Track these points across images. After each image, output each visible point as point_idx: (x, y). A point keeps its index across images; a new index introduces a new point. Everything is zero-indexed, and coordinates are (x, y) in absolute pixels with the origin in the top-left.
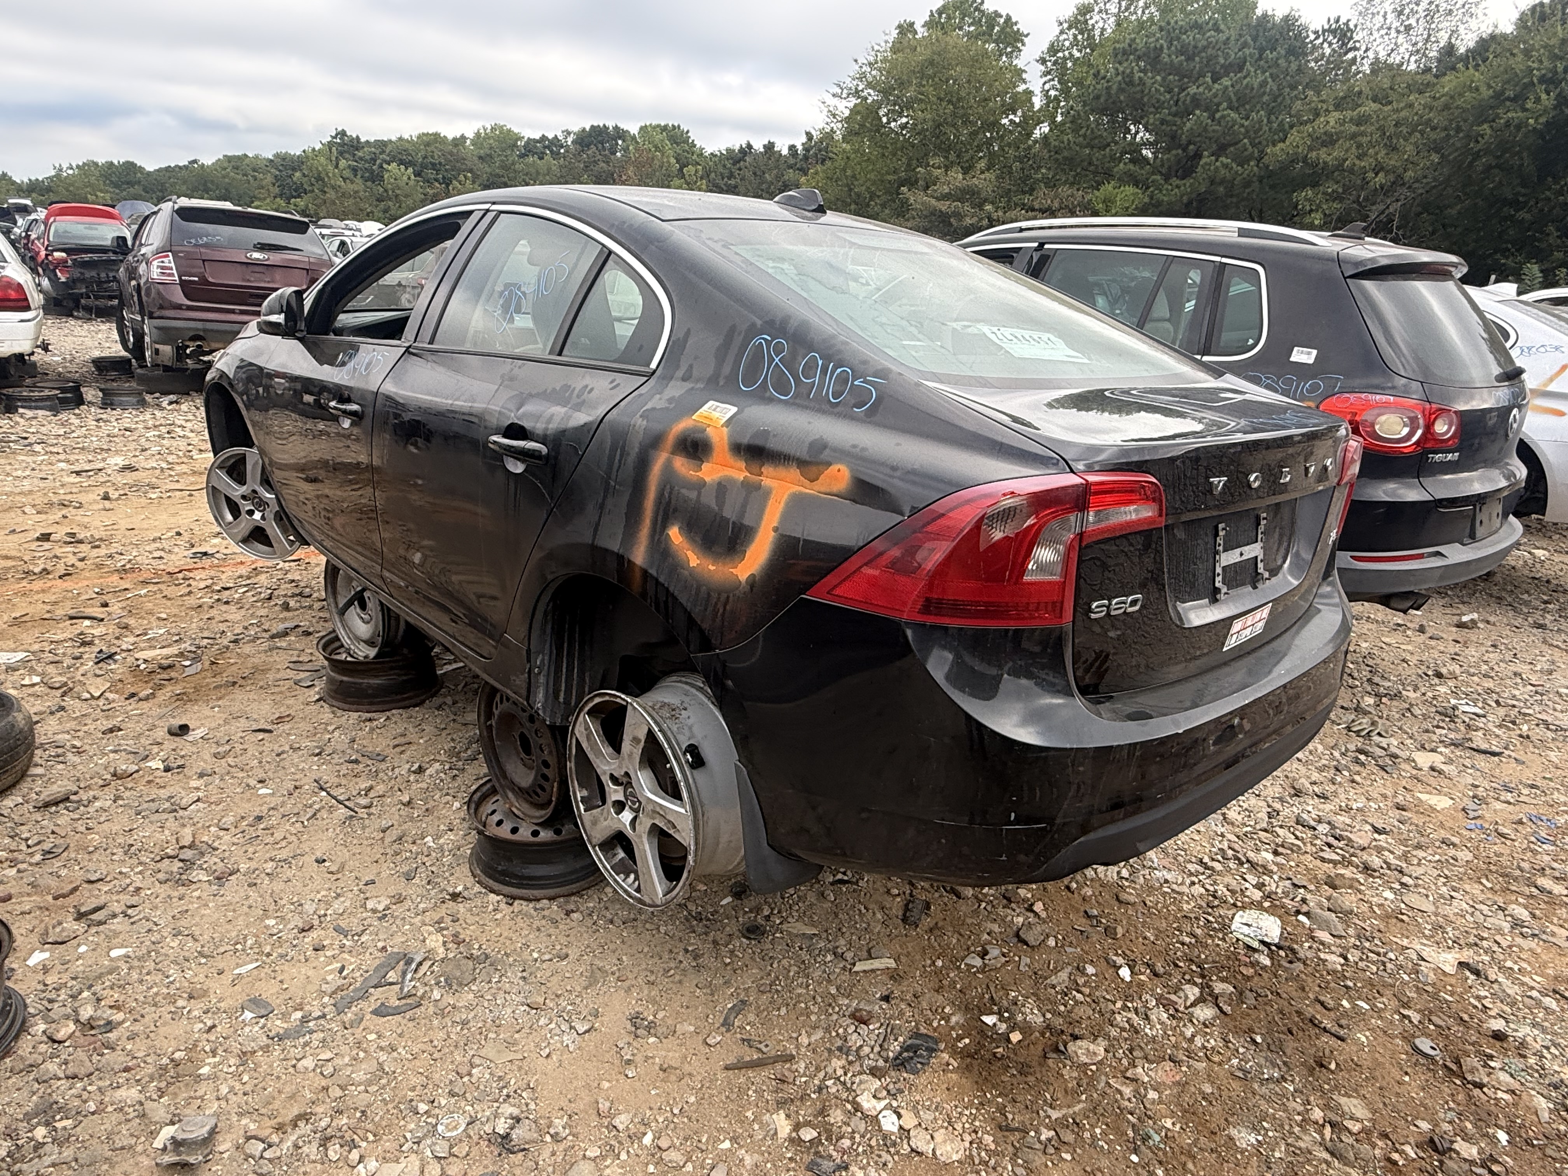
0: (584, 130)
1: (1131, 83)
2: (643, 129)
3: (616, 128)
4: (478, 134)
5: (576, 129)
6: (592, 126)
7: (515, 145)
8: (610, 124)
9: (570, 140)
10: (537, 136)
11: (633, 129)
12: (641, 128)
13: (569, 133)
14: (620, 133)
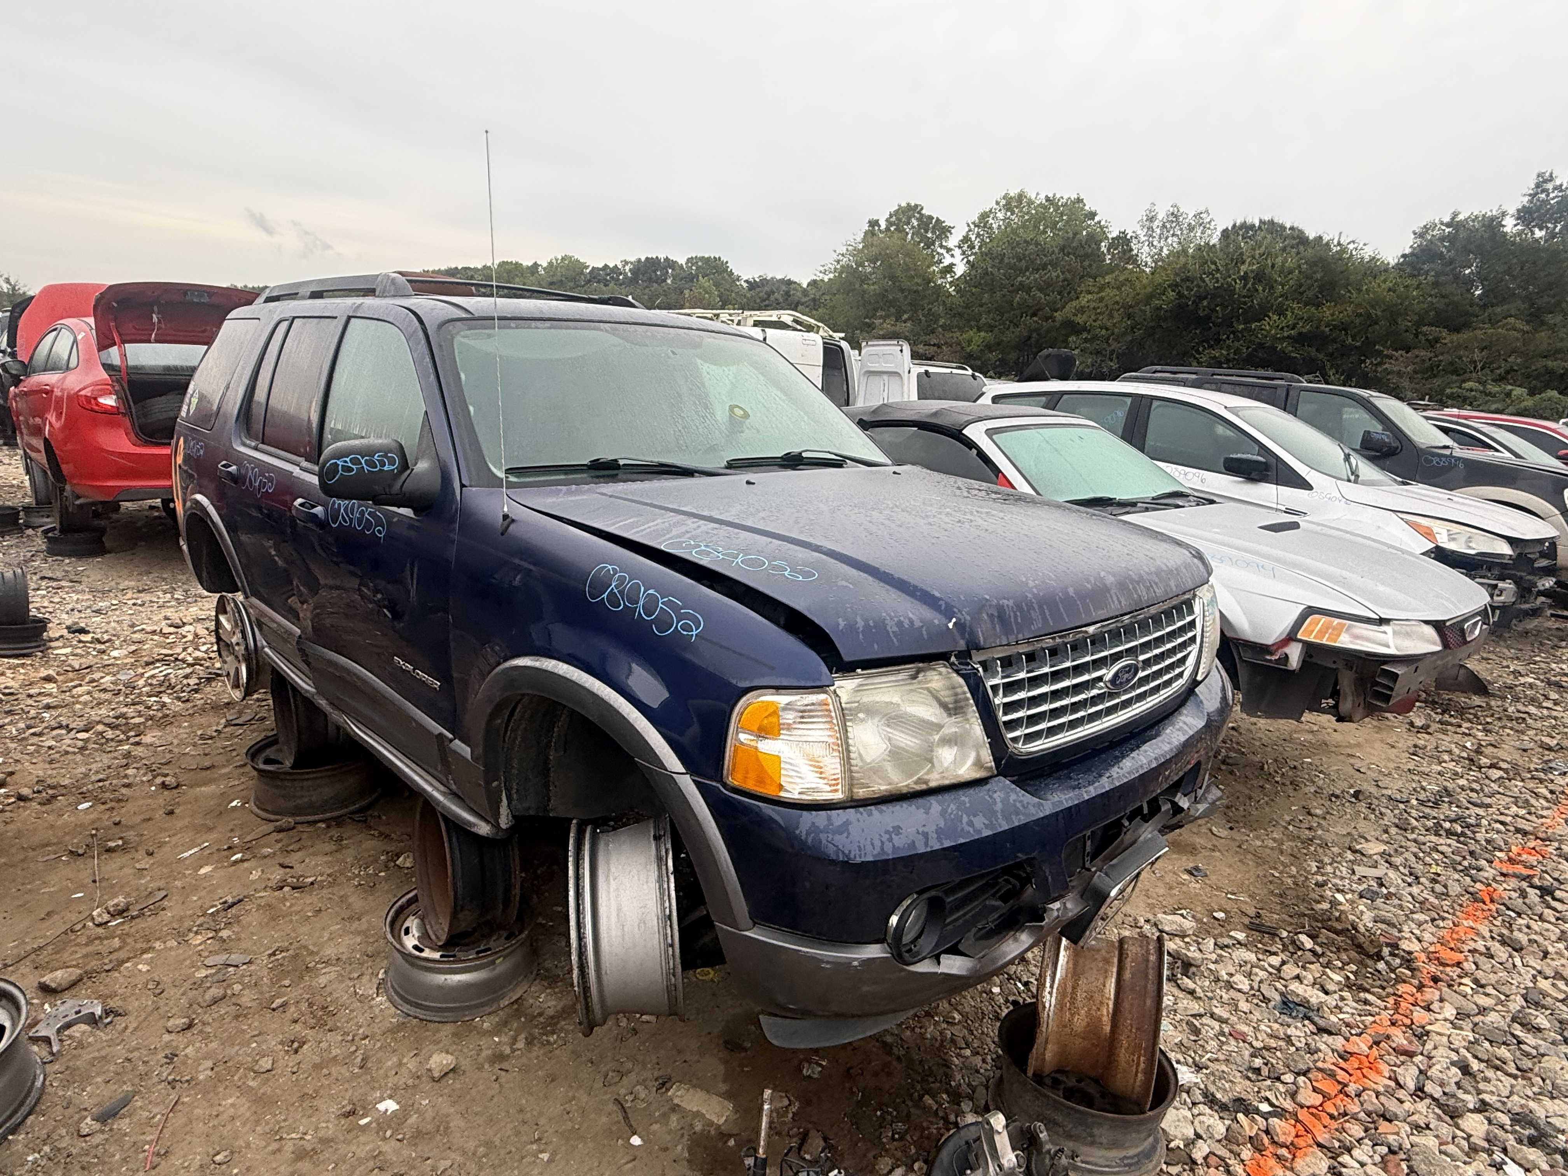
0: (639, 260)
1: (987, 273)
2: (689, 260)
3: (667, 259)
4: (550, 264)
5: (633, 259)
6: (647, 258)
7: (582, 273)
8: (662, 256)
9: (627, 268)
10: (600, 266)
11: (682, 261)
12: (688, 260)
13: (626, 263)
14: (670, 263)
